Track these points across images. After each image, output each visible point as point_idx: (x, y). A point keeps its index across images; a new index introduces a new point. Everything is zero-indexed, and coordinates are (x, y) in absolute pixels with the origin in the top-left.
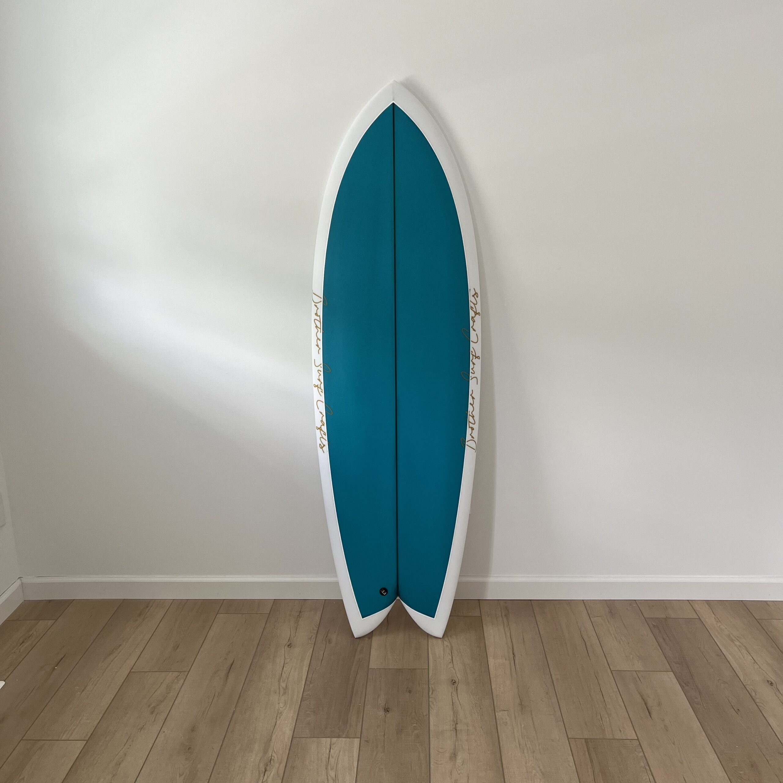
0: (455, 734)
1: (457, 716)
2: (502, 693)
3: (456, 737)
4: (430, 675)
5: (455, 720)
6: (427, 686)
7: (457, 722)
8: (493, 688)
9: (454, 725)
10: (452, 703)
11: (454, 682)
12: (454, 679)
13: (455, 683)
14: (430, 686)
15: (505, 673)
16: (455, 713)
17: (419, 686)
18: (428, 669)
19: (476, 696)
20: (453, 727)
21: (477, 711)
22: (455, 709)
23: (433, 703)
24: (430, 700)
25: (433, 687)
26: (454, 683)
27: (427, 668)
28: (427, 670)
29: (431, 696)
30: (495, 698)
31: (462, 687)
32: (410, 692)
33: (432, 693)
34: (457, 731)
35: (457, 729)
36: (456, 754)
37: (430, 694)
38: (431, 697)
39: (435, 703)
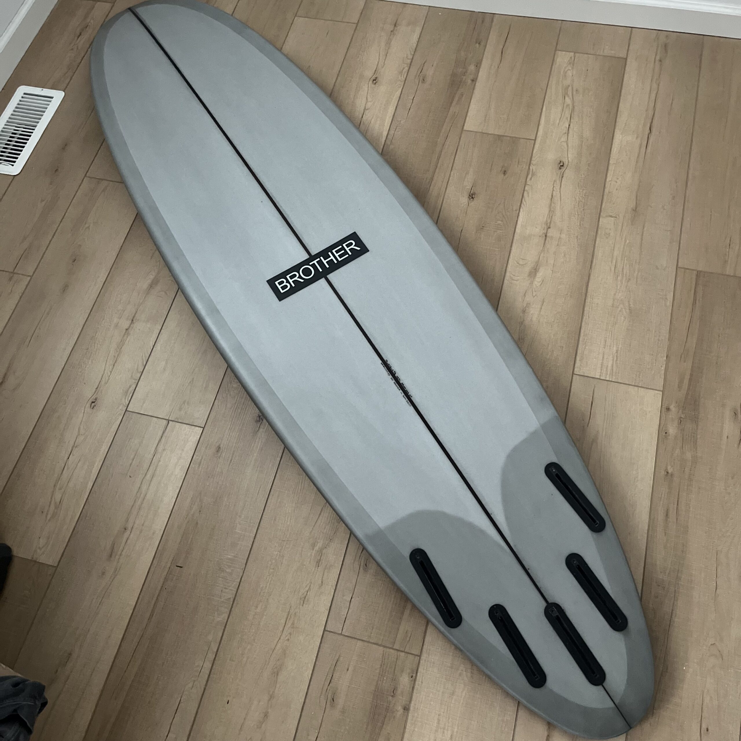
0: (543, 241)
1: (552, 217)
2: (617, 190)
3: (543, 246)
4: (534, 152)
5: (549, 221)
6: (527, 167)
7: (550, 225)
8: (608, 180)
9: (546, 229)
10: (550, 197)
11: (561, 165)
12: (564, 160)
13: (563, 166)
14: (531, 168)
15: (630, 158)
16: (551, 211)
17: (518, 166)
18: (535, 140)
19: (583, 190)
20: (544, 231)
21: (578, 212)
22: (553, 205)
23: (528, 193)
24: (526, 188)
25: (534, 170)
26: (561, 167)
27: (534, 138)
28: (533, 142)
29: (529, 182)
30: (605, 197)
31: (569, 173)
32: (505, 173)
33: (531, 179)
34: (547, 239)
35: (548, 235)
36: (537, 269)
37: (528, 179)
38: (529, 185)
39: (530, 194)
